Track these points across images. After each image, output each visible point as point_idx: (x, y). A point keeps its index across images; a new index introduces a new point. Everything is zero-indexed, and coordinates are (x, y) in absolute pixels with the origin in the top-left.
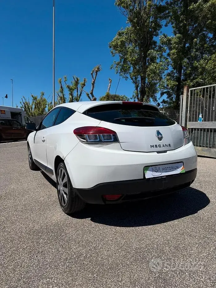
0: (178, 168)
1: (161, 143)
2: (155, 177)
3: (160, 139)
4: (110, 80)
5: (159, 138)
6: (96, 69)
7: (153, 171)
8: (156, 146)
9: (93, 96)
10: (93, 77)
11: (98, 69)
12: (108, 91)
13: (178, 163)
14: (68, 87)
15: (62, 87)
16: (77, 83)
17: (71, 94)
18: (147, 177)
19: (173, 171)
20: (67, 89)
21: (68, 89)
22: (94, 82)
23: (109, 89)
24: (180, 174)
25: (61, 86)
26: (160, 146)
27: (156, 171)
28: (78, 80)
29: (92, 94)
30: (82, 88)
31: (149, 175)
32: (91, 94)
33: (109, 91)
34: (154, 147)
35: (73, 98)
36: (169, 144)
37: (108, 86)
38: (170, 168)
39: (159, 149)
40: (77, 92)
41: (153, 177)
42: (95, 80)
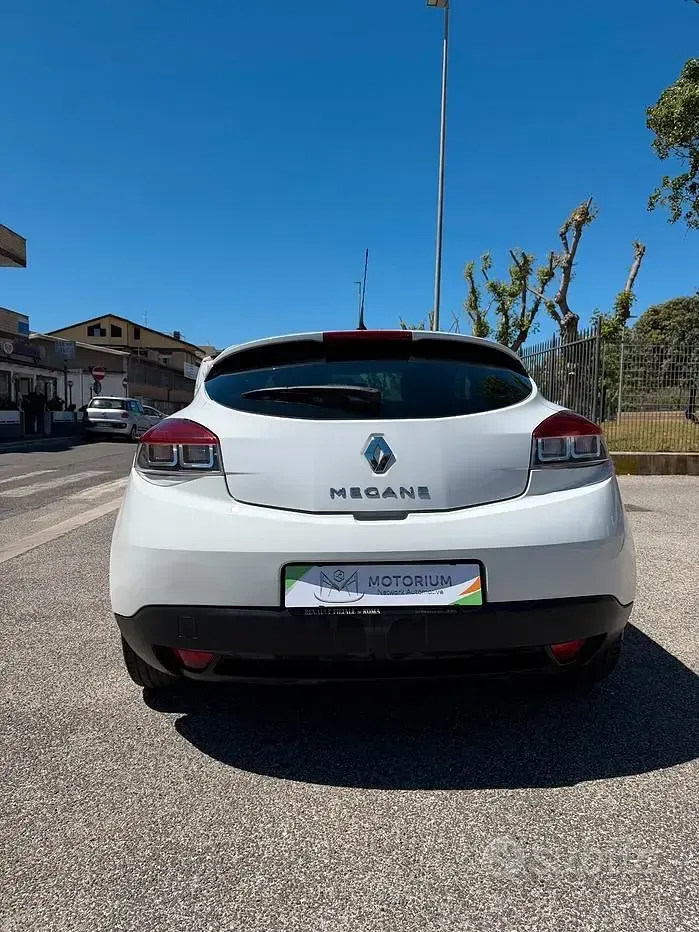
0: (449, 582)
1: (381, 480)
2: (326, 605)
3: (380, 466)
4: (638, 246)
5: (374, 463)
6: (577, 217)
7: (322, 582)
8: (355, 493)
9: (566, 310)
10: (566, 244)
11: (585, 214)
12: (627, 288)
13: (453, 562)
14: (494, 287)
15: (474, 291)
16: (524, 270)
17: (504, 310)
18: (291, 602)
19: (420, 592)
20: (491, 296)
21: (492, 294)
22: (570, 262)
23: (633, 280)
24: (457, 609)
25: (473, 288)
26: (371, 492)
27: (339, 585)
28: (526, 261)
29: (562, 301)
30: (544, 283)
31: (303, 595)
32: (557, 303)
33: (631, 286)
34: (344, 496)
35: (507, 322)
36: (420, 488)
37: (630, 271)
38: (407, 581)
39: (365, 504)
40: (524, 301)
41: (317, 604)
42: (572, 255)
